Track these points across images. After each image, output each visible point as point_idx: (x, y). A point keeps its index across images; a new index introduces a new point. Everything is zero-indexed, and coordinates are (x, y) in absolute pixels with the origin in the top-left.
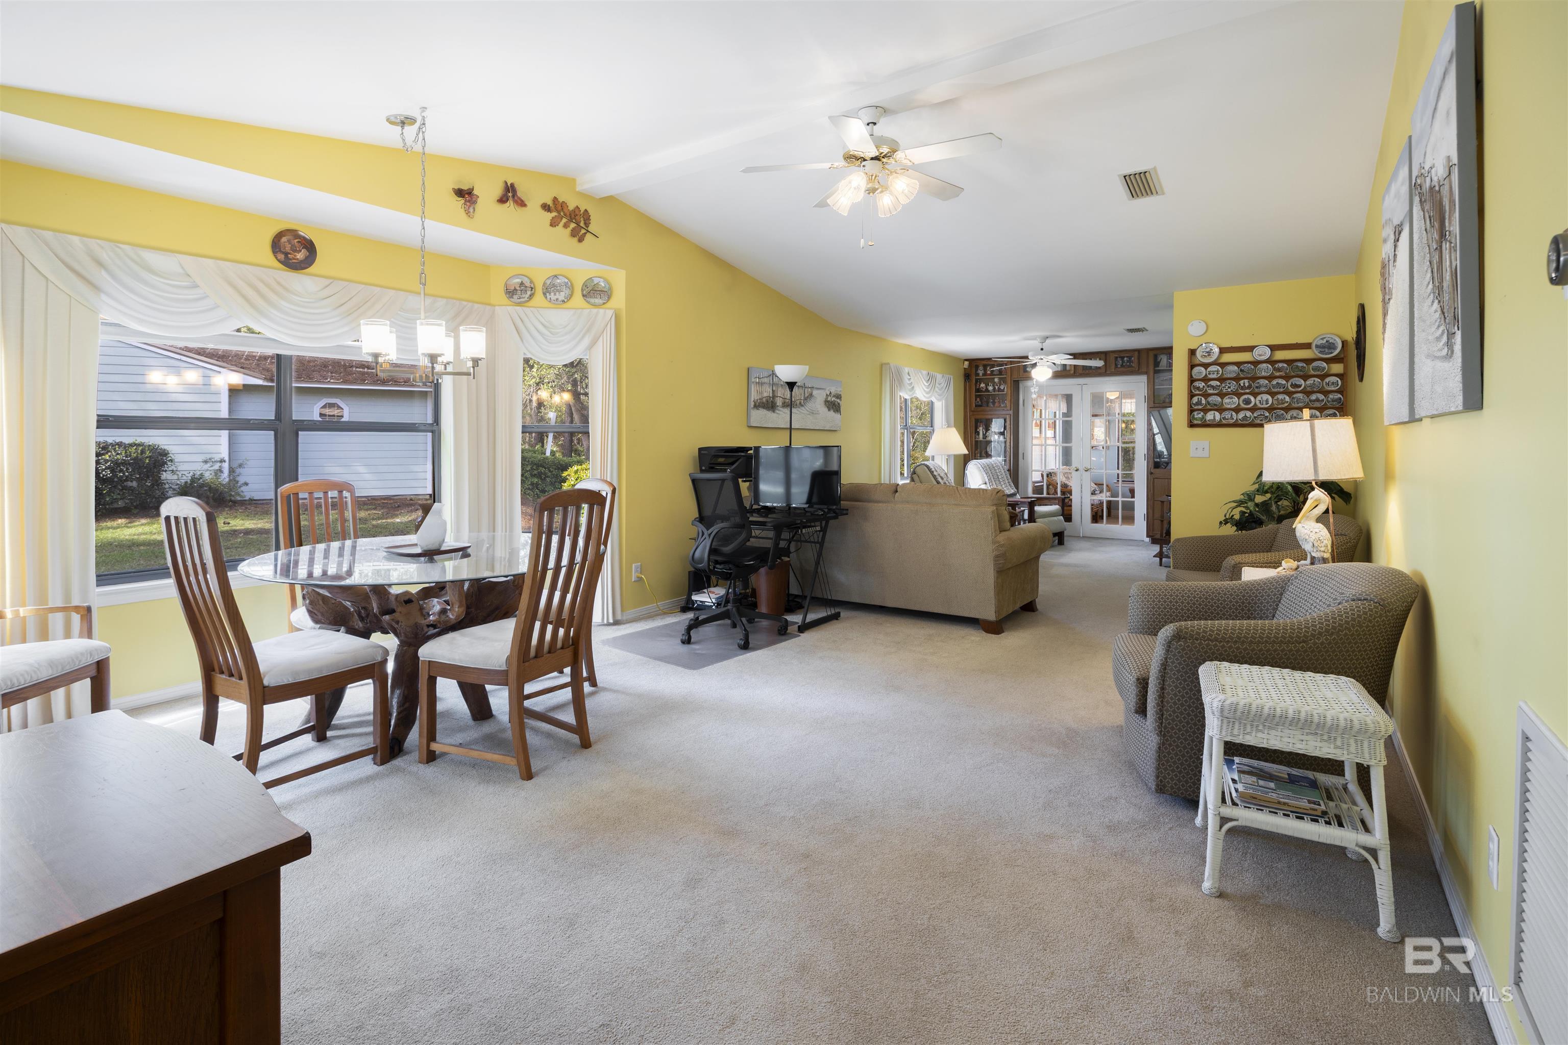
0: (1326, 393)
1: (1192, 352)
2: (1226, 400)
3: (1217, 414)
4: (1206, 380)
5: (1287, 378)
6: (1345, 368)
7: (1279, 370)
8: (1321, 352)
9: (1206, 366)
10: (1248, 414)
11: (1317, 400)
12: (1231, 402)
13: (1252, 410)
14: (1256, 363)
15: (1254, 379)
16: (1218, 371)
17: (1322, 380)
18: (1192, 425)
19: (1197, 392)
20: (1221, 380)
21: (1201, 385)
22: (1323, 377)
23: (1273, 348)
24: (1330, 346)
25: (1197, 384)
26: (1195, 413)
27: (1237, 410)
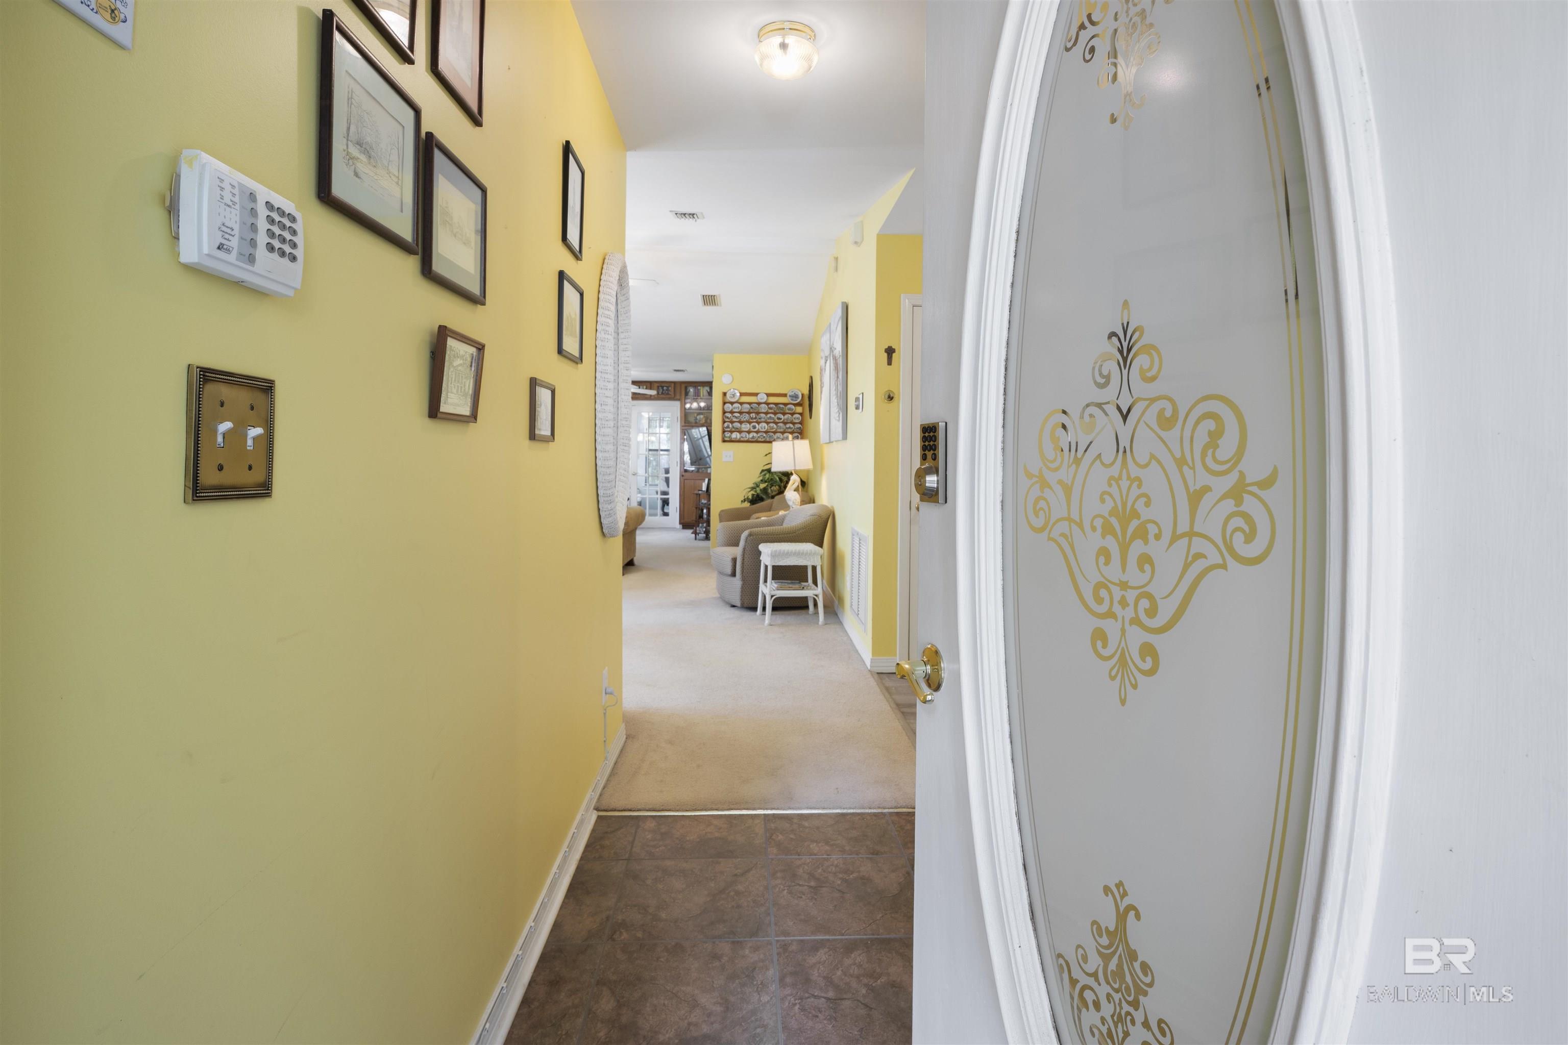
0: (794, 424)
1: (725, 394)
2: (743, 425)
3: (738, 434)
4: (732, 412)
5: (775, 414)
6: (803, 409)
7: (771, 408)
8: (792, 400)
9: (732, 403)
10: (755, 435)
11: (790, 428)
12: (746, 427)
13: (757, 432)
14: (759, 404)
15: (758, 413)
16: (739, 407)
17: (792, 416)
18: (724, 441)
19: (727, 420)
20: (741, 413)
21: (730, 415)
22: (792, 414)
23: (768, 395)
24: (796, 396)
25: (727, 415)
26: (726, 433)
27: (749, 432)
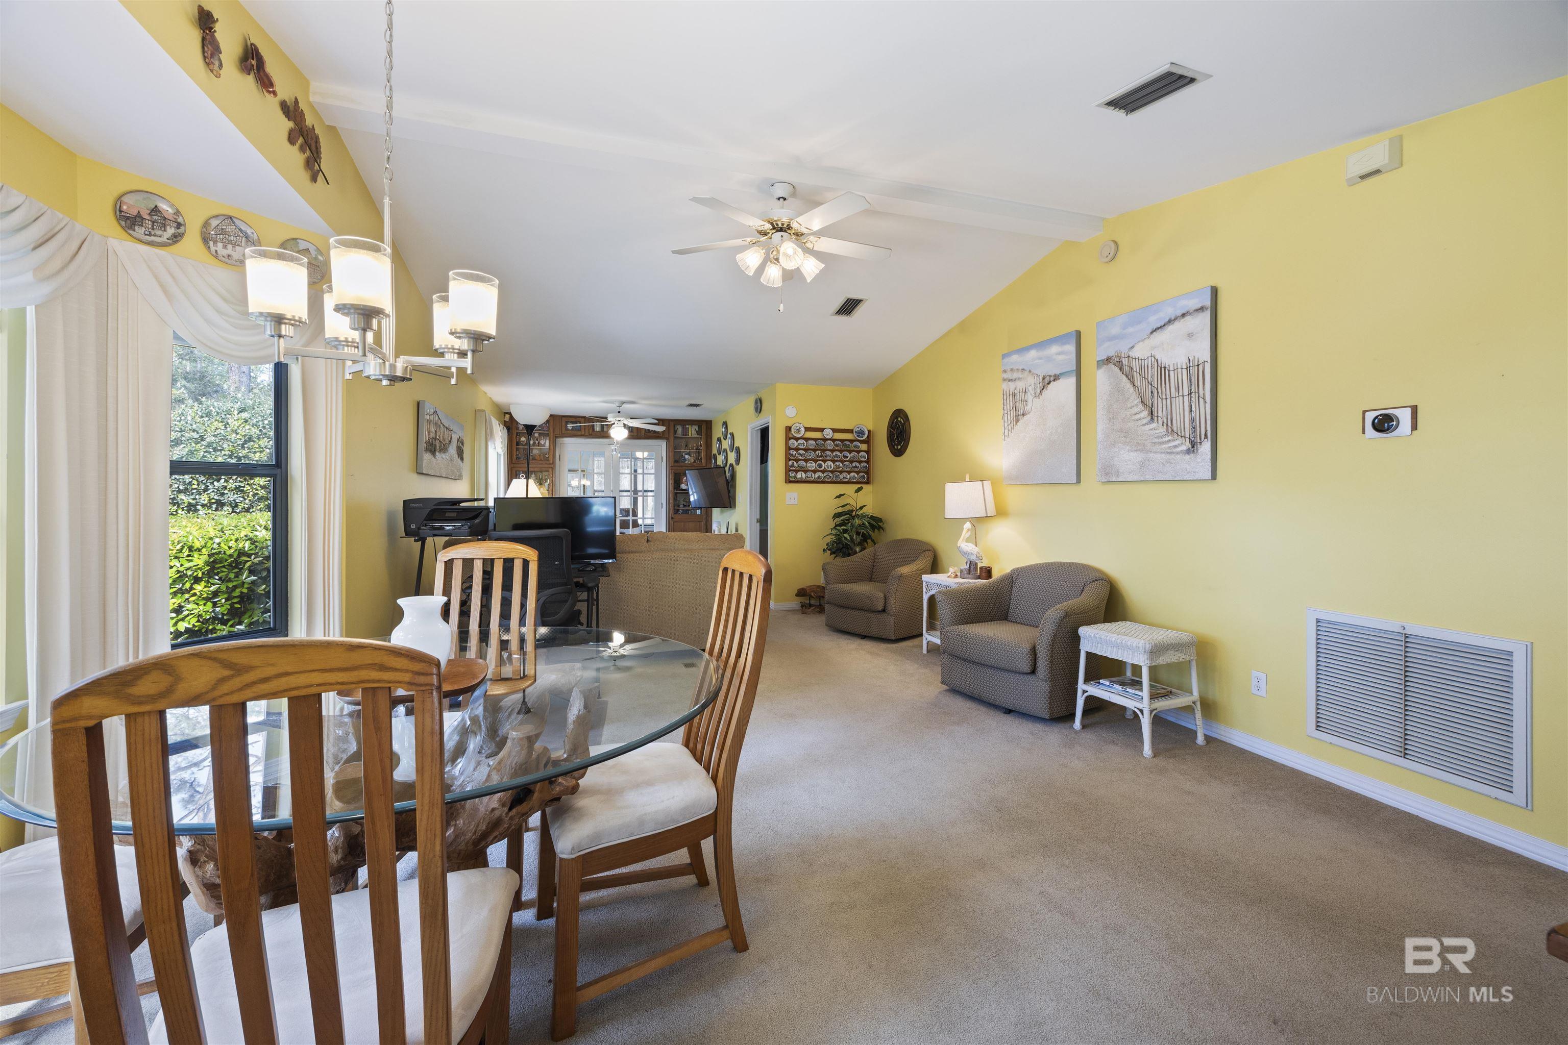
0: (860, 462)
1: (788, 429)
2: (809, 465)
3: (803, 473)
4: (797, 449)
5: (841, 451)
6: (869, 447)
7: (837, 445)
8: (858, 436)
9: (797, 439)
10: (821, 474)
11: (856, 467)
12: (812, 466)
13: (823, 472)
14: (825, 440)
15: (824, 451)
16: (804, 444)
17: (858, 454)
18: (788, 481)
19: (792, 458)
20: (806, 450)
21: (794, 453)
22: (859, 452)
23: (834, 431)
24: (861, 433)
25: (791, 452)
26: (790, 473)
27: (815, 472)
